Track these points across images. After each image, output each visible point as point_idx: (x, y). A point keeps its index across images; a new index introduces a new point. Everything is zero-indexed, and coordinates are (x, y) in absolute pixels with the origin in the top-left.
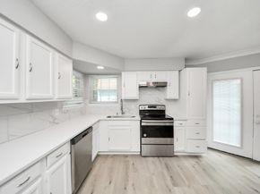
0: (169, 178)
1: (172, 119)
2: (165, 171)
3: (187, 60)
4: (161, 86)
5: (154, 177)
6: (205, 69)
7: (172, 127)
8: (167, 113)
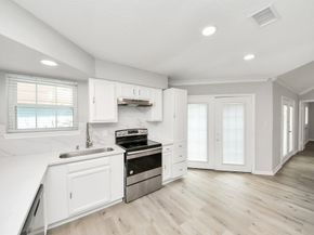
0: (169, 217)
1: (160, 145)
2: (162, 211)
3: (170, 79)
4: (143, 105)
5: (155, 224)
6: (186, 92)
7: (160, 154)
8: (149, 138)
